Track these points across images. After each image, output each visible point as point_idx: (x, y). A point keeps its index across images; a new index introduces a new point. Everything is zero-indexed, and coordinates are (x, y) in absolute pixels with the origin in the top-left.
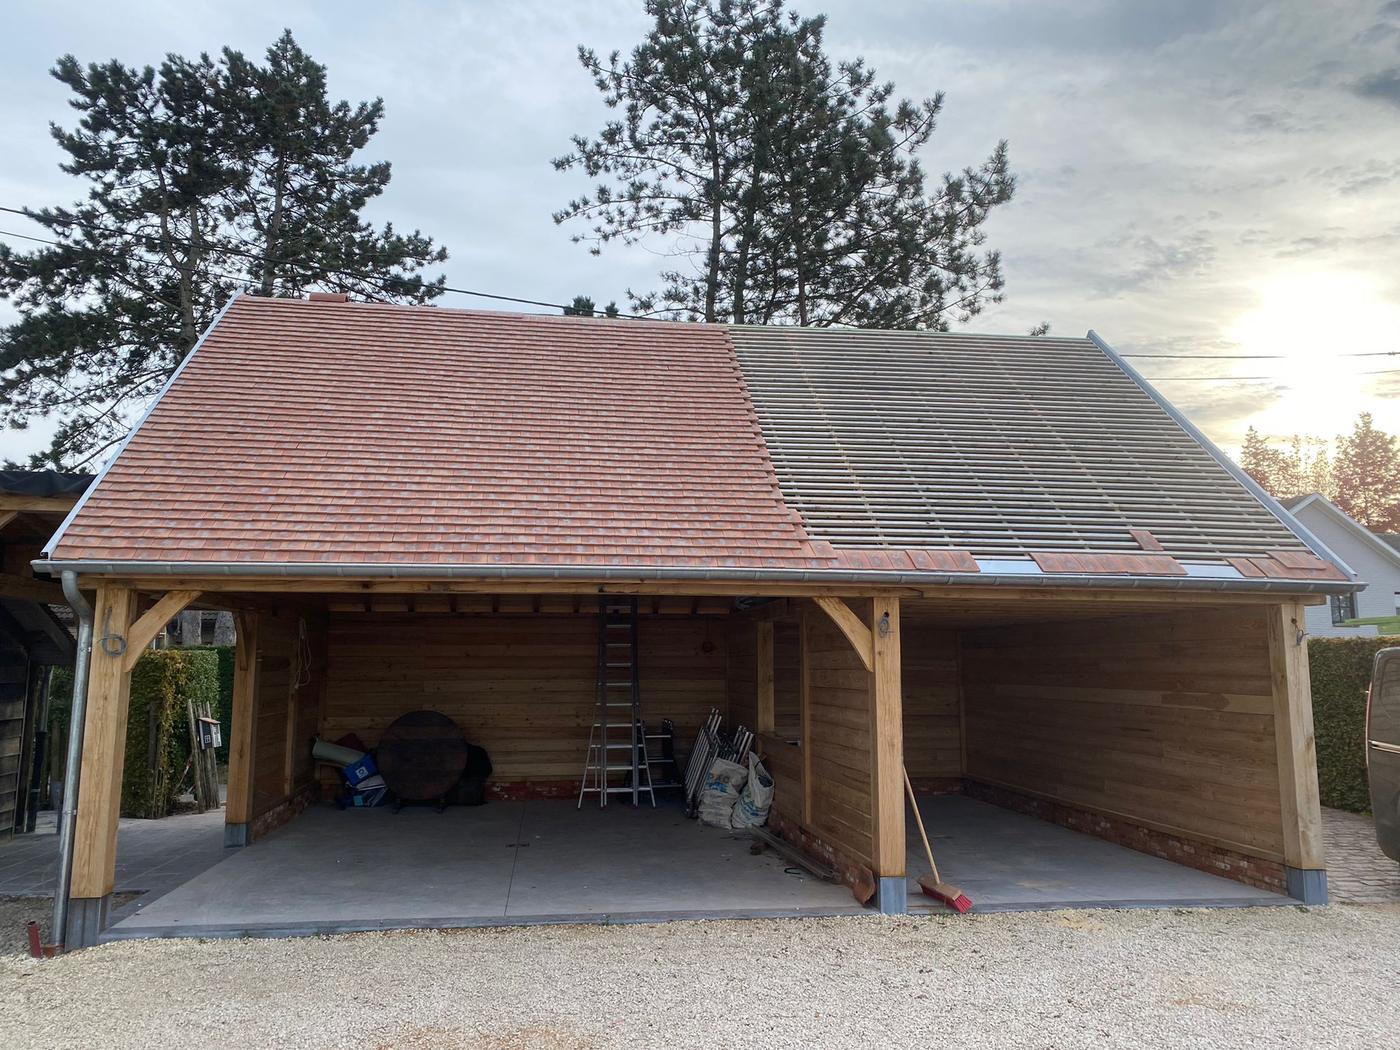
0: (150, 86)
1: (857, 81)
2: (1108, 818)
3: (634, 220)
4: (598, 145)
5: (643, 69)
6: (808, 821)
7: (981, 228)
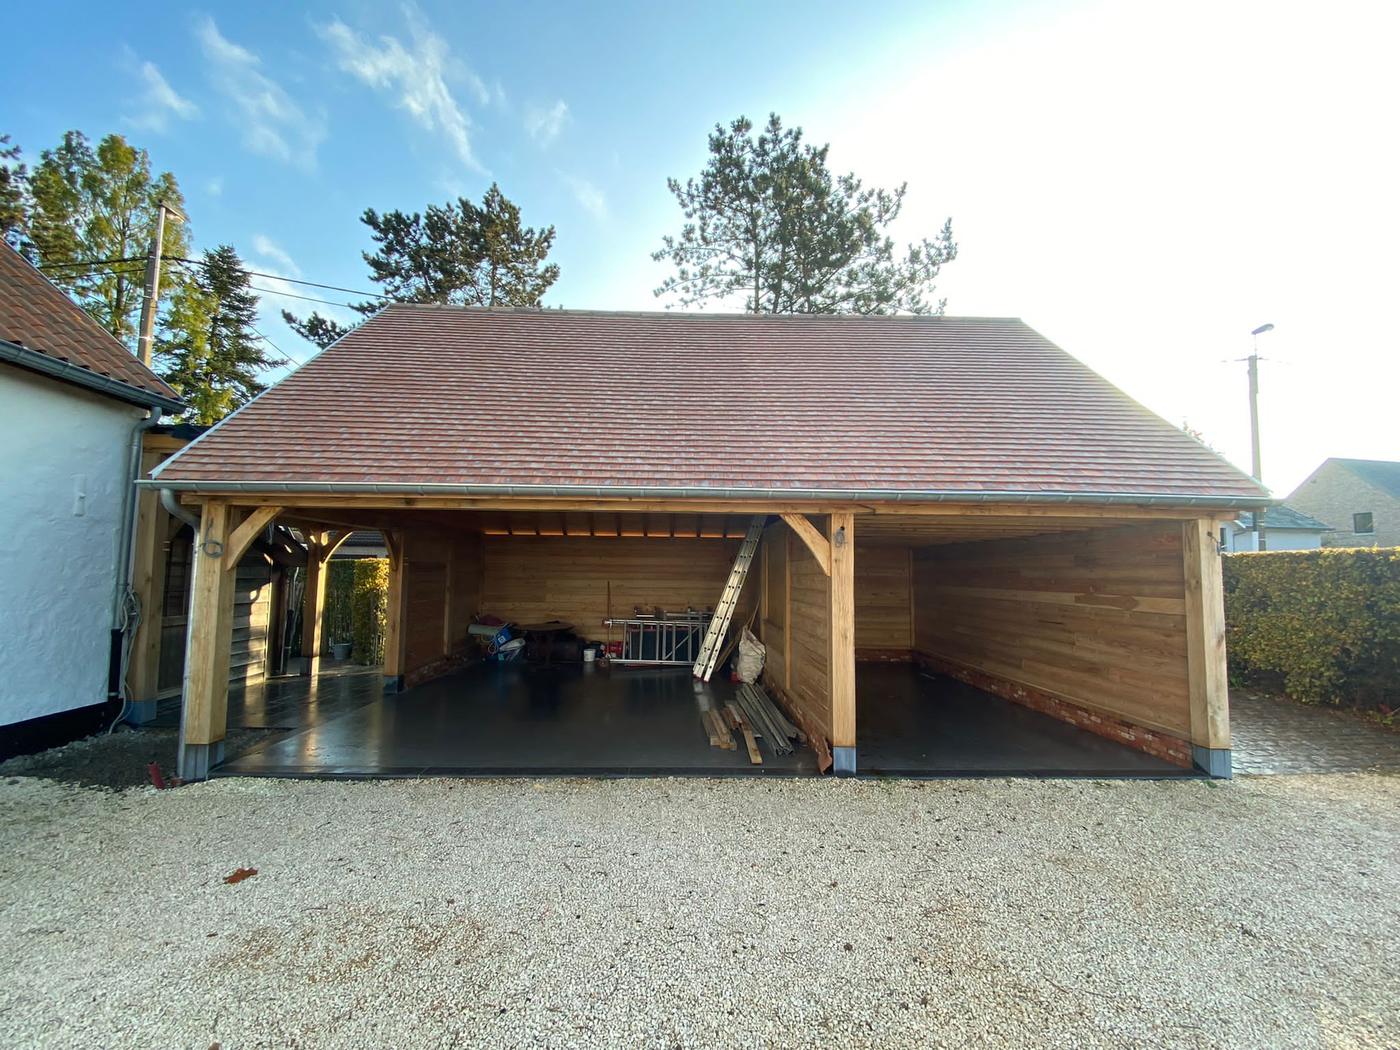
0: (418, 225)
1: (850, 188)
2: (1024, 688)
3: (702, 289)
4: (682, 244)
5: (708, 187)
6: (788, 687)
7: (933, 281)
